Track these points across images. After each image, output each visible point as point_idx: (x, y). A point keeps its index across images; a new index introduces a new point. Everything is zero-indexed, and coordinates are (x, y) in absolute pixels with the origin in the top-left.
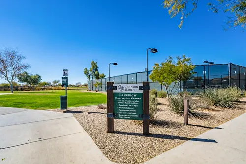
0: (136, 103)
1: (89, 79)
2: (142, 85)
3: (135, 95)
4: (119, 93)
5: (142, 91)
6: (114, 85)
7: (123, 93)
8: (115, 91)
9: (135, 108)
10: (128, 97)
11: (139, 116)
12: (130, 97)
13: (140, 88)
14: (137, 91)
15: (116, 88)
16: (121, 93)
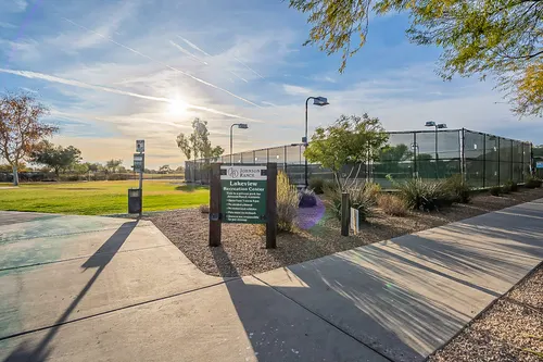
0: (256, 197)
1: (189, 158)
2: (265, 168)
3: (255, 184)
4: (229, 181)
5: (265, 178)
6: (222, 167)
7: (236, 181)
8: (223, 177)
9: (255, 205)
10: (244, 187)
11: (261, 218)
12: (247, 187)
13: (263, 173)
14: (259, 177)
15: (225, 172)
16: (234, 181)
